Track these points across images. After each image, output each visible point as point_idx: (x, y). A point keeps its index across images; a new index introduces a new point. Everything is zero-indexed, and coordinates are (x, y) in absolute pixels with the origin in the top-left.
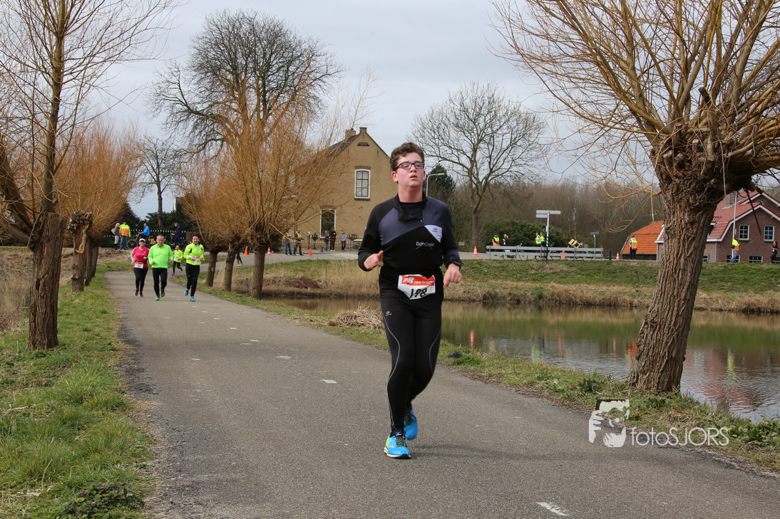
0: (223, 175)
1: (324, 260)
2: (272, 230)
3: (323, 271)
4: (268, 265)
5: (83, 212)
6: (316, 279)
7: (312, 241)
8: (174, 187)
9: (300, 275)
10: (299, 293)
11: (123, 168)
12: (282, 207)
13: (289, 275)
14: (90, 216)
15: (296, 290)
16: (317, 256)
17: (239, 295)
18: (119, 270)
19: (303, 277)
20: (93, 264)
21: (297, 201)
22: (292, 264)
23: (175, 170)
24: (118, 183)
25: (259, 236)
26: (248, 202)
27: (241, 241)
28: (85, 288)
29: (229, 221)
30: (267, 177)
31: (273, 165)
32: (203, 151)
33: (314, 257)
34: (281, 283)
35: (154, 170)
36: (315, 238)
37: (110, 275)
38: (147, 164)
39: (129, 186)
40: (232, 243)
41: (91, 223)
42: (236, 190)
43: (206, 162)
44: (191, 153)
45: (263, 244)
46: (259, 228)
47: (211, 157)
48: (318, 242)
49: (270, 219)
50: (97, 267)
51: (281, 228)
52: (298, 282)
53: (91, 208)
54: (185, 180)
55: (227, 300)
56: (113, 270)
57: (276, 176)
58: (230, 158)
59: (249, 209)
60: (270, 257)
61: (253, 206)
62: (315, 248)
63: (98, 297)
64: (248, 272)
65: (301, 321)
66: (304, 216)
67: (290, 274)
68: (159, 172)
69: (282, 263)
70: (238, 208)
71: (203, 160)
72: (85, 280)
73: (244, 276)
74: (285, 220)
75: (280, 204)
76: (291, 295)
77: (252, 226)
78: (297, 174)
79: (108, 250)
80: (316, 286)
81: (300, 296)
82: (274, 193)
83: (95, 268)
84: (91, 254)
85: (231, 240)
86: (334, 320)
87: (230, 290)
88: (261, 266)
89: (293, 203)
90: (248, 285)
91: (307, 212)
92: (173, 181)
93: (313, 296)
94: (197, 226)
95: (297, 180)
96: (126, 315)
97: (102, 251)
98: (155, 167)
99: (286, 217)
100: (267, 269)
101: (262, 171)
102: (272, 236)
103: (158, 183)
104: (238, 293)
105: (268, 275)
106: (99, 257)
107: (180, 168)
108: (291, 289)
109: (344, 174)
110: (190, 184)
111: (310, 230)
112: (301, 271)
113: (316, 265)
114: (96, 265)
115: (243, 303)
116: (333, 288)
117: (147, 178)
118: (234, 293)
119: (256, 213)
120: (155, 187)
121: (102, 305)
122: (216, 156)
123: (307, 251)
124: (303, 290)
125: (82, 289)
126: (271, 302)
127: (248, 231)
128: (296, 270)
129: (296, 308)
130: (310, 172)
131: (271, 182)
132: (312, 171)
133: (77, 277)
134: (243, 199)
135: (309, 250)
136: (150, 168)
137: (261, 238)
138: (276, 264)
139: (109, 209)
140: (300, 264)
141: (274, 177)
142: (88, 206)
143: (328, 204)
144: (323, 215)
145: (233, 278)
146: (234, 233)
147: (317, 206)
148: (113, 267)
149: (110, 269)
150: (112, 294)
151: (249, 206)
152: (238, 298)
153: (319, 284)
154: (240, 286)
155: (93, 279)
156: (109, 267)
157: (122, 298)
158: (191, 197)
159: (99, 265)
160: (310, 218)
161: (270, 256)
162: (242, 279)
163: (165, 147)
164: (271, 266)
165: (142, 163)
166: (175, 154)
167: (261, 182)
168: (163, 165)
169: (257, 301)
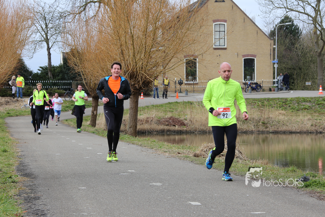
0: (101, 32)
1: (188, 102)
2: (144, 78)
3: (188, 111)
6: (182, 118)
7: (178, 86)
8: (61, 43)
9: (169, 115)
10: (169, 131)
11: (17, 29)
12: (151, 57)
15: (166, 128)
16: (182, 98)
18: (17, 116)
19: (171, 117)
21: (164, 52)
22: (162, 106)
23: (61, 29)
24: (13, 41)
26: (123, 54)
30: (138, 33)
31: (143, 21)
32: (83, 12)
33: (180, 100)
34: (153, 123)
35: (43, 30)
36: (181, 83)
37: (9, 120)
38: (37, 25)
39: (22, 44)
42: (113, 44)
43: (86, 21)
44: (73, 14)
45: (137, 89)
46: (133, 76)
47: (90, 17)
48: (183, 86)
49: (142, 68)
51: (151, 76)
52: (167, 121)
54: (70, 37)
56: (12, 116)
57: (145, 32)
58: (106, 17)
59: (124, 60)
60: (143, 101)
61: (127, 57)
62: (181, 92)
65: (170, 153)
66: (170, 65)
67: (161, 114)
68: (47, 31)
69: (153, 106)
71: (84, 20)
74: (154, 68)
75: (149, 55)
76: (162, 133)
77: (127, 75)
78: (163, 29)
79: (7, 99)
80: (183, 124)
81: (169, 133)
82: (144, 46)
86: (198, 152)
89: (160, 54)
91: (173, 60)
92: (59, 38)
93: (180, 133)
94: (81, 77)
96: (23, 153)
98: (44, 27)
99: (155, 66)
100: (140, 111)
101: (134, 27)
102: (143, 83)
103: (47, 40)
105: (141, 116)
107: (65, 27)
108: (161, 127)
109: (204, 27)
110: (74, 41)
111: (175, 76)
112: (170, 111)
113: (182, 106)
115: (121, 140)
116: (197, 126)
117: (37, 37)
119: (130, 63)
120: (45, 44)
121: (3, 145)
122: (95, 16)
123: (174, 94)
124: (172, 128)
126: (144, 138)
128: (165, 111)
129: (166, 143)
131: (141, 36)
132: (176, 26)
134: (119, 52)
135: (176, 94)
136: (39, 28)
137: (134, 84)
138: (148, 107)
139: (6, 64)
140: (169, 105)
143: (191, 53)
144: (187, 63)
147: (181, 56)
148: (12, 113)
149: (9, 115)
150: (12, 135)
151: (124, 58)
153: (186, 122)
156: (8, 113)
157: (20, 139)
158: (75, 52)
160: (176, 66)
163: (51, 10)
164: (144, 108)
165: (33, 24)
166: (61, 16)
167: (133, 37)
168: (50, 26)
169: (133, 139)
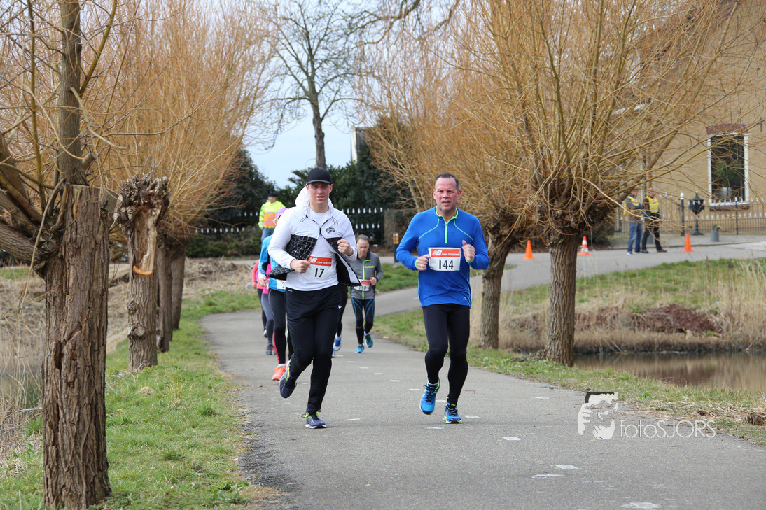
0: (464, 68)
1: (722, 262)
2: (590, 195)
3: (721, 288)
4: (583, 281)
5: (145, 177)
6: (704, 308)
7: (690, 216)
8: (351, 103)
9: (665, 300)
10: (666, 345)
11: (231, 68)
12: (612, 137)
13: (637, 301)
14: (164, 187)
15: (657, 337)
16: (704, 251)
17: (520, 356)
18: (234, 310)
19: (672, 306)
20: (174, 299)
21: (650, 120)
22: (643, 273)
23: (351, 62)
24: (221, 104)
25: (559, 212)
26: (528, 129)
27: (516, 225)
28: (160, 357)
29: (484, 179)
30: (571, 65)
31: (587, 33)
32: (413, 13)
33: (698, 255)
34: (618, 324)
35: (301, 66)
36: (697, 207)
37: (214, 324)
38: (286, 54)
39: (245, 109)
40: (495, 230)
41: (166, 203)
42: (499, 102)
43: (422, 39)
44: (386, 18)
45: (571, 230)
46: (559, 191)
47: (435, 25)
48: (704, 216)
49: (585, 168)
50: (184, 307)
51: (612, 190)
52: (660, 319)
53: (164, 167)
54: (376, 85)
55: (492, 370)
56: (219, 312)
57: (593, 63)
58: (481, 24)
59: (533, 147)
60: (589, 260)
61: (541, 138)
62: (698, 233)
63: (189, 377)
64: (537, 298)
65: (675, 414)
66: (668, 157)
67: (641, 298)
68: (314, 70)
69: (617, 274)
70: (506, 146)
71: (417, 34)
72: (158, 338)
73: (528, 310)
74: (620, 168)
75: (606, 130)
76: (645, 352)
77: (541, 188)
78: (646, 53)
79: (206, 264)
80: (705, 325)
81: (668, 351)
82: (590, 104)
83: (179, 308)
84: (169, 277)
85: (492, 226)
87: (496, 346)
88: (568, 283)
89: (637, 126)
90: (538, 332)
91: (675, 143)
92: (347, 90)
93: (700, 351)
94: (410, 196)
95: (645, 67)
96: (258, 418)
97: (193, 266)
98: (304, 58)
99: (624, 162)
100: (582, 289)
101: (560, 52)
102: (591, 210)
103: (313, 97)
104: (517, 351)
105: (585, 305)
106: (185, 280)
107: (362, 58)
108: (643, 336)
110: (389, 96)
111: (684, 189)
112: (666, 290)
113: (705, 273)
114: (180, 300)
115: (530, 374)
116: (749, 330)
117: (287, 87)
118: (506, 352)
119: (551, 156)
120: (307, 106)
121: (202, 396)
122: (446, 22)
123: (681, 241)
124: (675, 338)
125: (153, 361)
126: (597, 370)
127: (533, 200)
128: (654, 290)
129: (660, 384)
130: (679, 46)
131: (582, 77)
132: (683, 44)
133: (140, 332)
134: (517, 123)
135: (684, 239)
136: (292, 63)
137: (564, 215)
138: (602, 278)
139: (204, 167)
140: (664, 272)
141: (589, 64)
142: (157, 163)
143: (727, 120)
144: (715, 151)
145: (502, 315)
146: (497, 208)
147: (698, 130)
148: (220, 303)
149: (213, 308)
150: (223, 367)
151: (533, 141)
152: (518, 365)
153: (715, 320)
154: (520, 335)
155: (175, 334)
156: (210, 304)
157: (247, 378)
158: (393, 128)
159: (188, 300)
160: (683, 159)
161: (588, 258)
162: (524, 316)
163: (324, 9)
164: (591, 282)
165: (274, 51)
166: (350, 24)
167: (557, 78)
168: (321, 55)
169: (563, 371)
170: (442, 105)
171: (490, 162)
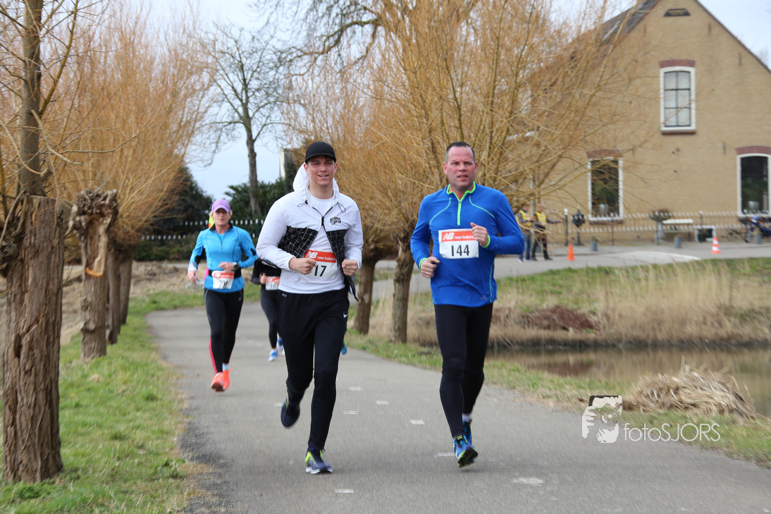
0: (378, 96)
1: (600, 269)
3: (599, 292)
5: (97, 190)
6: (585, 310)
7: (573, 229)
8: (280, 127)
9: (551, 302)
10: (552, 341)
11: (175, 94)
12: (506, 159)
13: (527, 302)
14: (114, 198)
15: (544, 334)
16: (585, 259)
17: (426, 350)
18: (175, 308)
19: (557, 307)
20: (122, 297)
21: (539, 145)
22: (532, 278)
23: (280, 91)
24: (166, 126)
26: (434, 152)
28: (109, 348)
29: (395, 195)
30: (470, 97)
31: (485, 69)
32: (335, 50)
33: (579, 263)
34: (511, 322)
35: (237, 95)
36: (579, 222)
37: (157, 320)
38: (223, 83)
39: (187, 131)
41: (116, 212)
42: (409, 128)
43: (342, 72)
44: (311, 54)
47: (353, 59)
48: (585, 229)
50: (131, 304)
52: (547, 318)
53: (115, 181)
54: (302, 112)
55: (400, 362)
56: (162, 309)
57: (490, 95)
58: (393, 60)
62: (579, 243)
63: (135, 366)
65: (558, 400)
66: (554, 178)
67: (530, 300)
68: (247, 98)
69: (510, 279)
70: (415, 166)
71: (338, 68)
72: (108, 332)
74: (513, 186)
75: (501, 154)
76: (534, 346)
78: (535, 87)
79: (151, 266)
80: (585, 324)
81: (553, 346)
82: (488, 131)
83: (126, 306)
84: (118, 277)
85: (402, 235)
86: (630, 398)
87: (404, 341)
89: (529, 150)
91: (560, 166)
92: (276, 115)
93: (580, 346)
95: (534, 100)
96: (195, 403)
97: (139, 269)
98: (239, 87)
99: (516, 181)
101: (462, 85)
103: (247, 121)
104: (423, 345)
106: (133, 281)
107: (290, 88)
108: (532, 333)
109: (638, 82)
110: (313, 121)
111: (567, 205)
112: (552, 293)
113: (585, 278)
114: (127, 299)
116: (623, 329)
117: (223, 112)
118: (413, 346)
120: (241, 129)
121: (146, 383)
122: (364, 57)
123: (565, 250)
124: (559, 334)
125: (102, 352)
128: (541, 293)
129: (546, 375)
130: (563, 81)
131: (480, 107)
132: (567, 80)
133: (92, 326)
134: (424, 146)
135: (567, 249)
136: (229, 91)
139: (150, 181)
140: (549, 278)
141: (487, 96)
142: (108, 177)
143: (605, 146)
144: (595, 173)
145: (410, 314)
146: (407, 220)
147: (580, 154)
148: (163, 301)
149: (156, 305)
150: (165, 358)
152: (424, 357)
153: (593, 319)
155: (123, 329)
156: (154, 302)
157: (186, 368)
159: (135, 299)
160: (567, 180)
163: (257, 45)
165: (213, 80)
166: (279, 58)
167: (459, 108)
168: (254, 84)
170: (359, 130)
171: (401, 180)
